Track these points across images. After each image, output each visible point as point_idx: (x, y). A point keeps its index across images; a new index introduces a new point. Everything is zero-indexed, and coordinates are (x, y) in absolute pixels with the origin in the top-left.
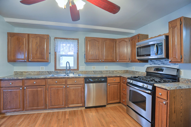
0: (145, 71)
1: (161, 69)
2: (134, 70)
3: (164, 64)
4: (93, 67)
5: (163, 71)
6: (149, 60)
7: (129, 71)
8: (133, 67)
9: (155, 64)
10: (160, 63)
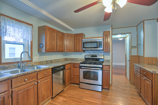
0: (84, 58)
1: (95, 56)
2: (73, 58)
3: (95, 53)
4: (45, 57)
5: (97, 57)
6: (86, 51)
7: (68, 58)
8: (71, 55)
9: (90, 53)
10: (93, 52)
